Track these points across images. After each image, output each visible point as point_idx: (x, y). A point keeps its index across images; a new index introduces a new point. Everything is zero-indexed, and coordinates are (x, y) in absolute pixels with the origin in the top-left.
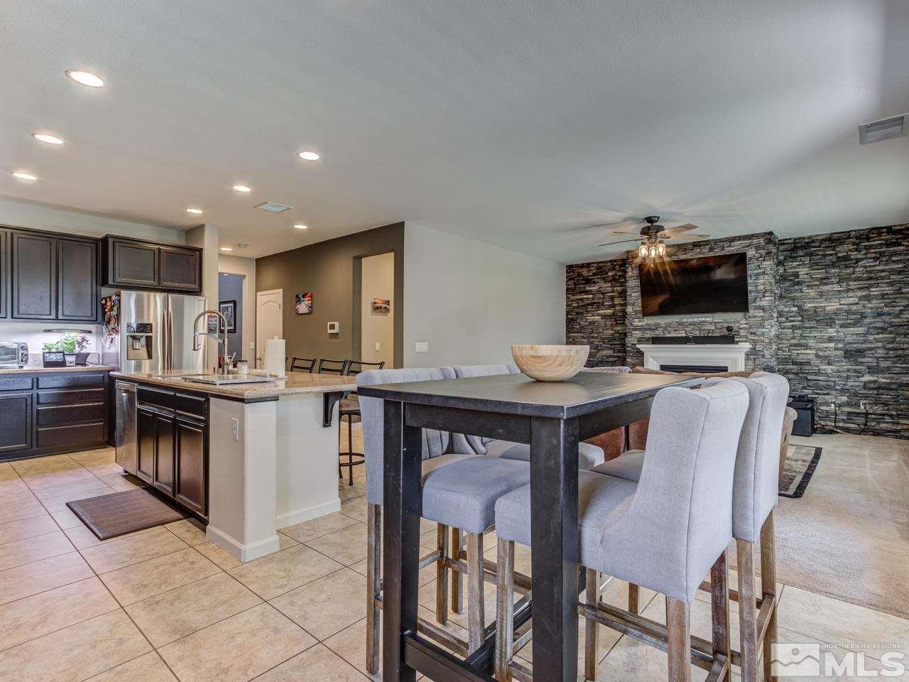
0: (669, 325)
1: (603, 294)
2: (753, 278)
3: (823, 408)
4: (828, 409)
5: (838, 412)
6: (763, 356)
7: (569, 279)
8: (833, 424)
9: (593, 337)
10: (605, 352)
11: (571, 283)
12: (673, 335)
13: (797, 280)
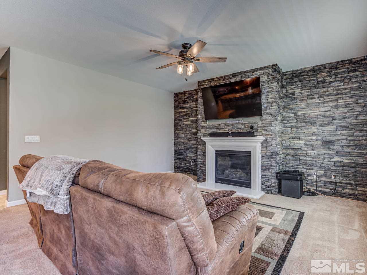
0: (219, 125)
1: (192, 108)
2: (266, 94)
3: (309, 178)
4: (312, 178)
5: (318, 181)
6: (271, 145)
7: (176, 101)
8: (315, 188)
9: (187, 133)
10: (192, 142)
11: (177, 103)
12: (222, 131)
13: (294, 97)
